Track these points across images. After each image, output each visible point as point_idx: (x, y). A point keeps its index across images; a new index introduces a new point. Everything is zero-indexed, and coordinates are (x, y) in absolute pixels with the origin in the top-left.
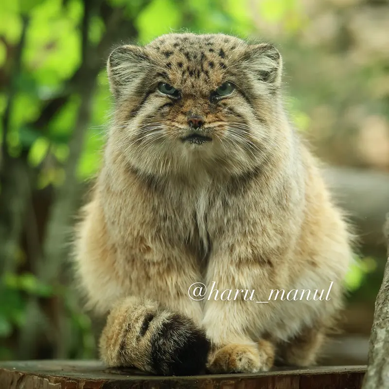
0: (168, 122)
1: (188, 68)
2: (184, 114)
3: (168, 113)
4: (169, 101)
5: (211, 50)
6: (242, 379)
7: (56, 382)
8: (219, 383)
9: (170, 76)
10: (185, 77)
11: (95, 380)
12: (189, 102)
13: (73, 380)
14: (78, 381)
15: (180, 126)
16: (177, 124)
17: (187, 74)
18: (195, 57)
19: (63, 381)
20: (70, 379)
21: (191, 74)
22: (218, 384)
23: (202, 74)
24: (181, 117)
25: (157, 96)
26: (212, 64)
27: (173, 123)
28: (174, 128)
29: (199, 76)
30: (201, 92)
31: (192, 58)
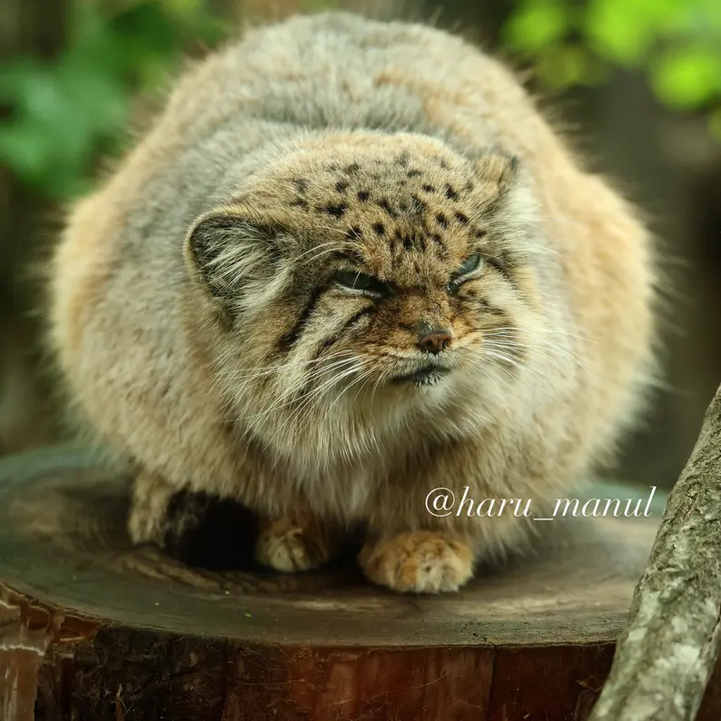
0: (371, 348)
1: (398, 233)
2: (406, 327)
3: (368, 330)
4: (367, 303)
5: (428, 189)
6: (373, 653)
7: (12, 601)
8: (326, 657)
9: (368, 257)
10: (398, 254)
11: (83, 616)
12: (414, 302)
13: (43, 606)
14: (53, 612)
15: (401, 354)
16: (392, 351)
17: (400, 246)
18: (403, 207)
19: (25, 603)
20: (36, 603)
21: (407, 244)
22: (322, 660)
23: (431, 243)
24: (401, 336)
25: (338, 296)
26: (441, 219)
27: (384, 349)
28: (385, 358)
29: (424, 247)
30: (434, 279)
31: (398, 211)
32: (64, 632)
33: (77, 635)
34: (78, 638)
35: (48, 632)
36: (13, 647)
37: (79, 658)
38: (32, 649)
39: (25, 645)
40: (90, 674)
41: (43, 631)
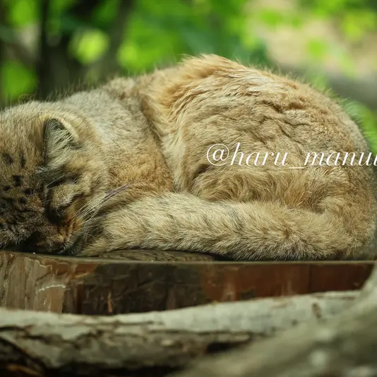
13: (65, 261)
19: (55, 263)
20: (61, 261)
32: (77, 273)
33: (85, 272)
34: (85, 274)
35: (68, 275)
36: (48, 287)
37: (86, 283)
38: (59, 286)
39: (55, 284)
40: (92, 290)
41: (65, 275)
